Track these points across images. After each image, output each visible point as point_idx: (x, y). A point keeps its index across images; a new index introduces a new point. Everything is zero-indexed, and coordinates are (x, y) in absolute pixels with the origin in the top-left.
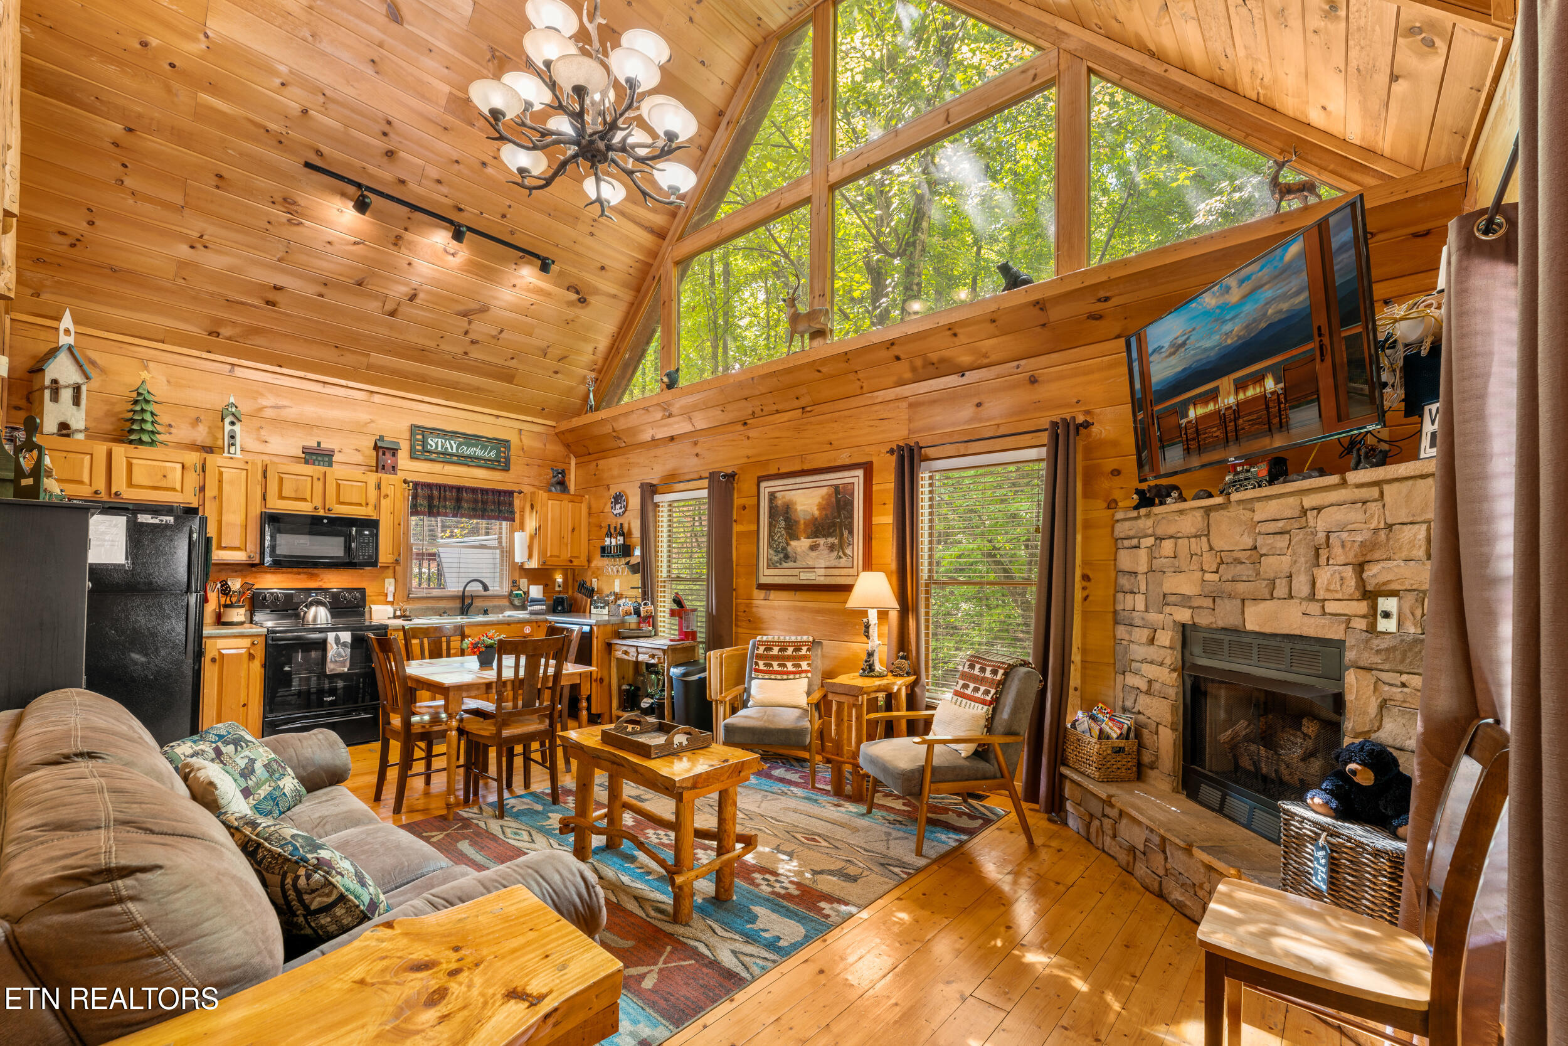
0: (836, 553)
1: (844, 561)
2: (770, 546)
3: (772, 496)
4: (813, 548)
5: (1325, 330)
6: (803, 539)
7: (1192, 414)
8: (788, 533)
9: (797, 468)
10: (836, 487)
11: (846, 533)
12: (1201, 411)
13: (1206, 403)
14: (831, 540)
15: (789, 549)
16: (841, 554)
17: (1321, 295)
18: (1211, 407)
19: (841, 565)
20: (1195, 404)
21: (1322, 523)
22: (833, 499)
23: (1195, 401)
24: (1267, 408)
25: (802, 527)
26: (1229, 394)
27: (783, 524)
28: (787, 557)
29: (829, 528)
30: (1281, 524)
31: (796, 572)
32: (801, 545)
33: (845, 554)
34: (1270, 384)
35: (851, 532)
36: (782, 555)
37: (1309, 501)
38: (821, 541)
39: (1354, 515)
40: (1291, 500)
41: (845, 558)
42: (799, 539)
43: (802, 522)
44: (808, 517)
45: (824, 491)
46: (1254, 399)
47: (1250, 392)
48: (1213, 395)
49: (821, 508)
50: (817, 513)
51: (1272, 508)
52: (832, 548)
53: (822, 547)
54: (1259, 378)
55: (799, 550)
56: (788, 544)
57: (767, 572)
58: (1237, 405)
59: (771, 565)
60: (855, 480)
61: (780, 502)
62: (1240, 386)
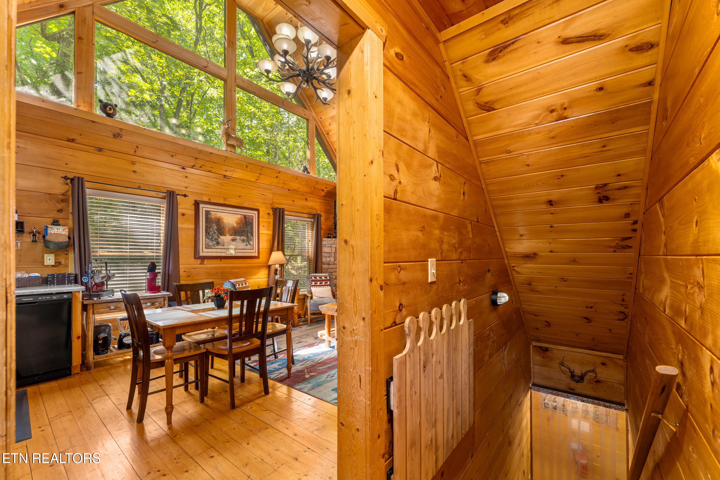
0: (245, 243)
1: (249, 247)
2: (207, 237)
3: (208, 213)
4: (233, 240)
6: (227, 236)
8: (219, 232)
9: (222, 202)
10: (245, 217)
11: (249, 235)
14: (242, 238)
15: (219, 240)
16: (247, 243)
19: (248, 248)
22: (244, 221)
25: (227, 230)
27: (215, 227)
28: (218, 243)
29: (242, 232)
31: (223, 250)
32: (226, 238)
33: (250, 244)
35: (252, 235)
36: (215, 242)
38: (238, 238)
41: (249, 246)
42: (226, 236)
43: (227, 228)
44: (231, 226)
45: (239, 216)
49: (237, 223)
50: (235, 225)
52: (243, 241)
53: (238, 240)
55: (225, 240)
56: (219, 237)
57: (205, 250)
59: (208, 247)
60: (254, 215)
61: (213, 216)
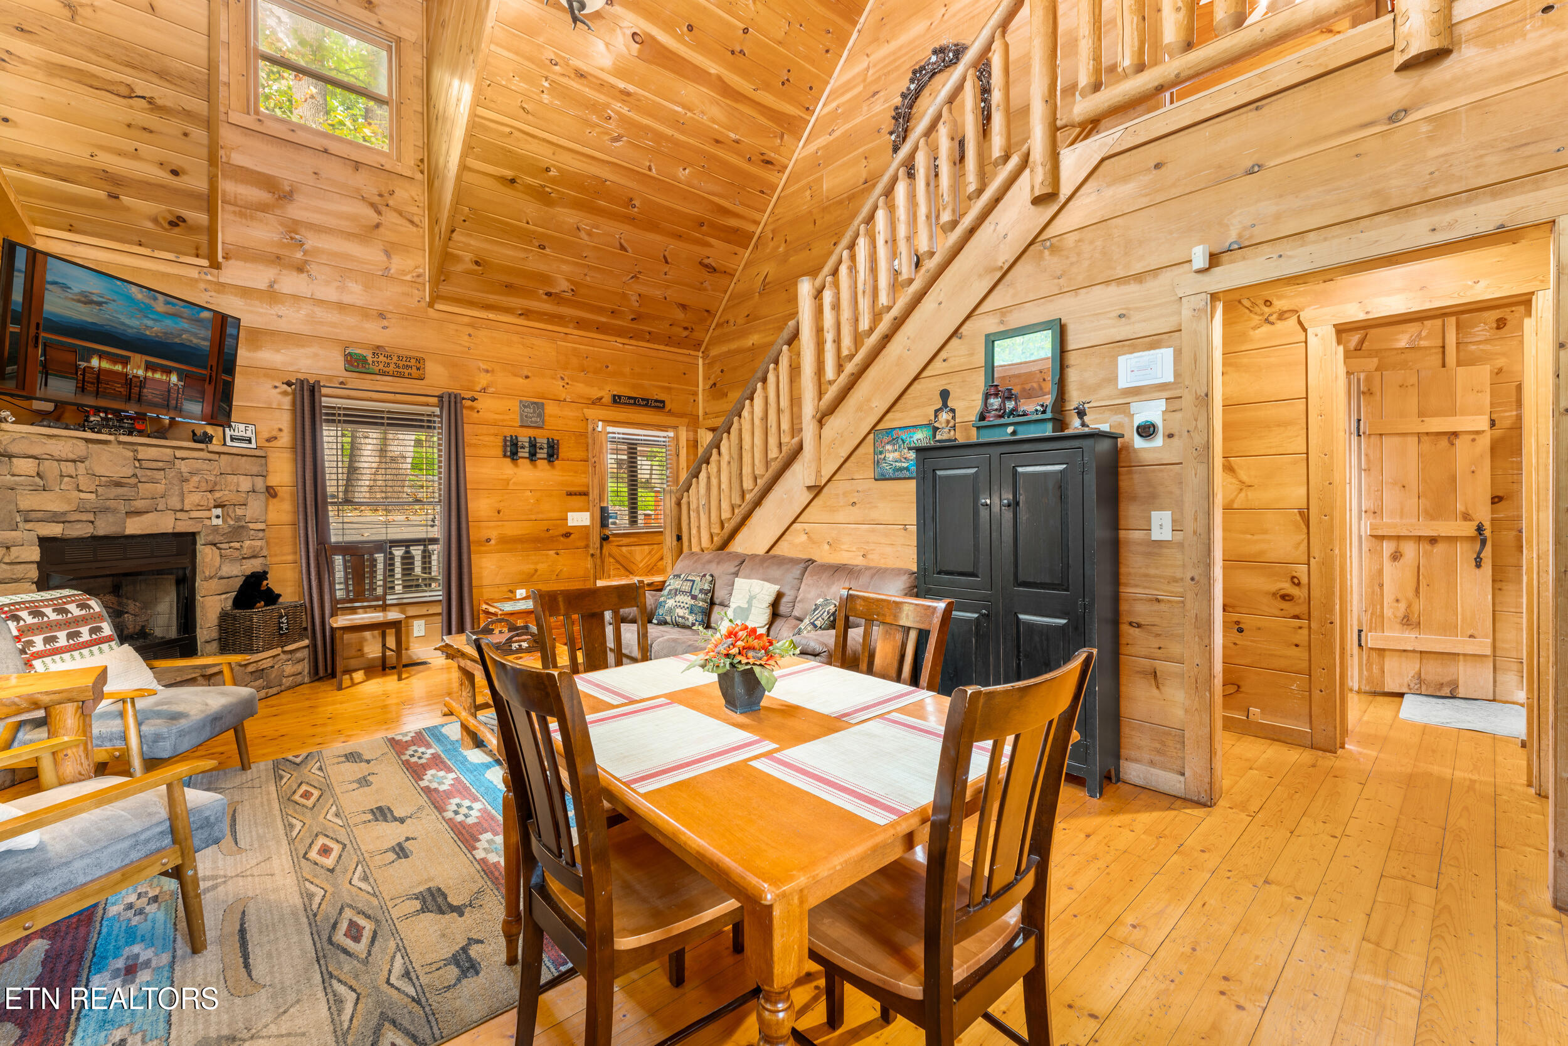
5: (214, 369)
7: (95, 362)
12: (105, 365)
13: (115, 363)
17: (216, 350)
18: (118, 368)
20: (100, 358)
21: (183, 466)
23: (102, 355)
24: (169, 391)
26: (139, 367)
30: (161, 464)
34: (174, 378)
37: (179, 454)
39: (205, 466)
40: (168, 450)
46: (159, 381)
47: (158, 376)
48: (125, 361)
51: (152, 453)
54: (168, 371)
58: (145, 378)
62: (149, 367)
